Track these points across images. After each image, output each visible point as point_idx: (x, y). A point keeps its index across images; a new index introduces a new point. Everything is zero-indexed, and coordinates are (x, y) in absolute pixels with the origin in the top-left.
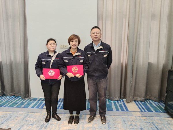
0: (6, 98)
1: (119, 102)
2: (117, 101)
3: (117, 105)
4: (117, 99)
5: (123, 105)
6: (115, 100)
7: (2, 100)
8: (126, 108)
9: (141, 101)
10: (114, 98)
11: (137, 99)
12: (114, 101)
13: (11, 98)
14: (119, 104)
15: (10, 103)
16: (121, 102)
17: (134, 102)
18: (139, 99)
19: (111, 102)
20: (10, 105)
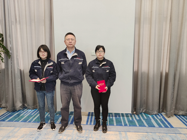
0: (28, 112)
1: (158, 116)
2: (155, 115)
3: (157, 120)
4: (156, 113)
5: (163, 119)
6: (153, 114)
7: (24, 114)
8: (169, 123)
9: (183, 116)
10: (152, 112)
11: (178, 112)
12: (152, 116)
13: (33, 112)
14: (159, 119)
15: (34, 117)
16: (160, 116)
17: (175, 117)
18: (181, 113)
19: (149, 117)
20: (35, 120)
